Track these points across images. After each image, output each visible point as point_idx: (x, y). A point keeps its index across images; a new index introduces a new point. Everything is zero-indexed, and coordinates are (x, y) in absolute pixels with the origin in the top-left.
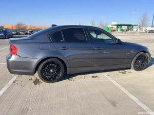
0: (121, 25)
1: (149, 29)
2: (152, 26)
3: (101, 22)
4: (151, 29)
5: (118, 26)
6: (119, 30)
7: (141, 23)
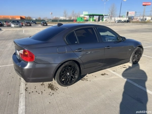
0: (93, 15)
1: (117, 19)
2: (120, 17)
3: (73, 12)
4: (119, 19)
5: (90, 16)
6: (91, 21)
7: (110, 14)
